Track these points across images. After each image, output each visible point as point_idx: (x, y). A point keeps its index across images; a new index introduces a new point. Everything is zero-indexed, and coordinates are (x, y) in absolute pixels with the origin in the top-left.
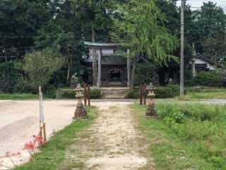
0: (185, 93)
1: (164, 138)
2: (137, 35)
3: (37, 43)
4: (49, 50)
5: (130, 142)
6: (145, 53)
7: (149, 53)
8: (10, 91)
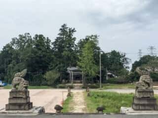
0: (102, 87)
1: (90, 102)
2: (86, 67)
3: (50, 68)
4: (54, 71)
5: (82, 103)
6: (88, 73)
7: (90, 73)
8: (39, 85)
